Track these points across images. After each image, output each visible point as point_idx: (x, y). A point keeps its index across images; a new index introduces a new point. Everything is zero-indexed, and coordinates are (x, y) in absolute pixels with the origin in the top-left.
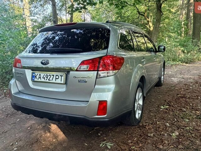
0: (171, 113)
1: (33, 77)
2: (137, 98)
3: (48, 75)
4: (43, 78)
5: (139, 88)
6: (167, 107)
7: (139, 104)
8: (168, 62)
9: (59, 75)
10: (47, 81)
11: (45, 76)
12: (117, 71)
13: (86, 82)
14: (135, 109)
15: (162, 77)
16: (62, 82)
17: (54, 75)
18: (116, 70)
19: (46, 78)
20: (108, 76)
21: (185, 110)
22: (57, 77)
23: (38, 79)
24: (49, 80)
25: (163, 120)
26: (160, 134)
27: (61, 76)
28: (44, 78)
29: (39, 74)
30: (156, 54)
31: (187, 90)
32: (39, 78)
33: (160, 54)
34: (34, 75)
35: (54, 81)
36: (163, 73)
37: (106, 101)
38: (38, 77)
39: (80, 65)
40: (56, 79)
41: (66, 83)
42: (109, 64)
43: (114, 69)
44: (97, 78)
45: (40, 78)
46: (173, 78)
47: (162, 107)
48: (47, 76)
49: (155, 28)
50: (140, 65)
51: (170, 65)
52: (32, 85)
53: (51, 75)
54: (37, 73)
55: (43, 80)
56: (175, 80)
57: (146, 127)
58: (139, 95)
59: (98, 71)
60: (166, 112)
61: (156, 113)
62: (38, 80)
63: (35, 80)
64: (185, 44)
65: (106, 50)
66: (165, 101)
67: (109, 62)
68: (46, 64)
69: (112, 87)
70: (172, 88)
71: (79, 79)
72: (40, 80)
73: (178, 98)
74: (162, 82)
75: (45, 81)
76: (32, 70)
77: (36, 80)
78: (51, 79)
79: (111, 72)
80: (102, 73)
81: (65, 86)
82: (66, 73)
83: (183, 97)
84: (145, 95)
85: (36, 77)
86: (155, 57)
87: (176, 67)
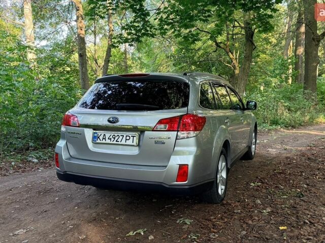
0: (264, 191)
1: (95, 138)
2: (220, 168)
3: (116, 135)
4: (109, 139)
5: (222, 156)
6: (259, 184)
7: (222, 176)
8: (264, 125)
9: (130, 136)
10: (115, 142)
11: (111, 137)
12: (198, 132)
13: (164, 143)
14: (218, 181)
15: (254, 146)
16: (135, 144)
17: (123, 136)
18: (198, 130)
19: (113, 139)
20: (188, 138)
21: (283, 188)
22: (128, 138)
23: (101, 140)
24: (117, 141)
25: (253, 198)
26: (249, 211)
27: (133, 137)
28: (111, 139)
29: (103, 135)
30: (243, 113)
31: (289, 164)
32: (103, 139)
33: (249, 113)
34: (95, 135)
35: (123, 142)
36: (254, 140)
37: (187, 165)
38: (101, 138)
39: (157, 124)
40: (126, 140)
41: (139, 145)
42: (189, 123)
43: (195, 129)
44: (176, 139)
45: (105, 139)
46: (270, 149)
47: (252, 184)
48: (114, 137)
49: (243, 70)
50: (223, 126)
51: (266, 130)
52: (93, 148)
53: (120, 135)
54: (101, 133)
55: (108, 141)
56: (273, 151)
57: (232, 204)
58: (222, 165)
59: (178, 131)
60: (257, 190)
61: (244, 191)
62: (101, 142)
63: (97, 142)
64: (292, 96)
65: (186, 108)
66: (257, 178)
67: (190, 122)
68: (114, 123)
69: (194, 149)
70: (267, 162)
71: (156, 140)
72: (104, 141)
73: (275, 175)
74: (253, 154)
75: (112, 142)
76: (94, 129)
77: (99, 141)
78: (119, 140)
79: (192, 134)
80: (182, 134)
81: (137, 148)
82: (139, 133)
83: (281, 173)
84: (229, 166)
85: (98, 138)
86: (242, 117)
87: (276, 132)
